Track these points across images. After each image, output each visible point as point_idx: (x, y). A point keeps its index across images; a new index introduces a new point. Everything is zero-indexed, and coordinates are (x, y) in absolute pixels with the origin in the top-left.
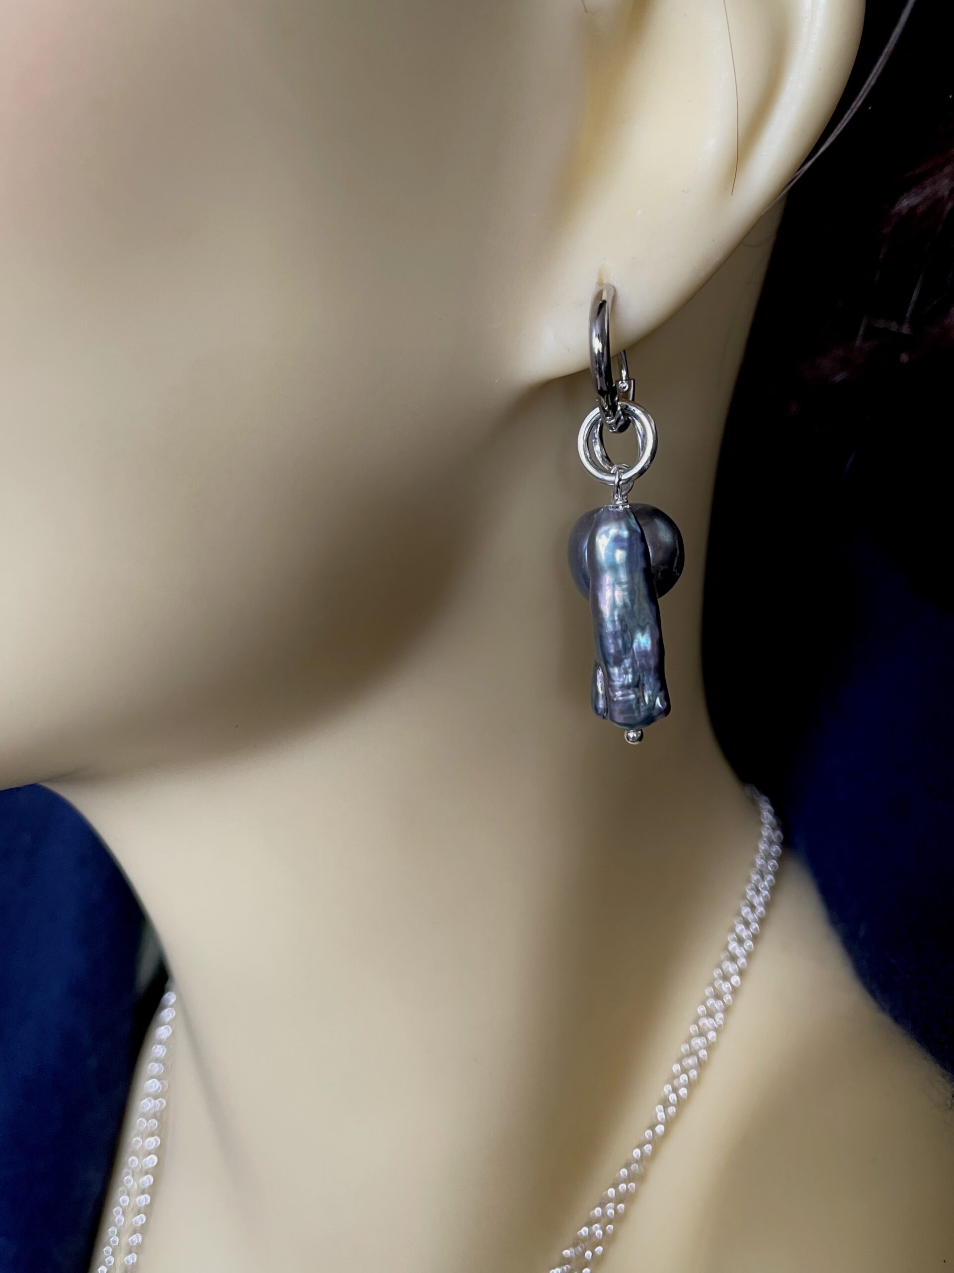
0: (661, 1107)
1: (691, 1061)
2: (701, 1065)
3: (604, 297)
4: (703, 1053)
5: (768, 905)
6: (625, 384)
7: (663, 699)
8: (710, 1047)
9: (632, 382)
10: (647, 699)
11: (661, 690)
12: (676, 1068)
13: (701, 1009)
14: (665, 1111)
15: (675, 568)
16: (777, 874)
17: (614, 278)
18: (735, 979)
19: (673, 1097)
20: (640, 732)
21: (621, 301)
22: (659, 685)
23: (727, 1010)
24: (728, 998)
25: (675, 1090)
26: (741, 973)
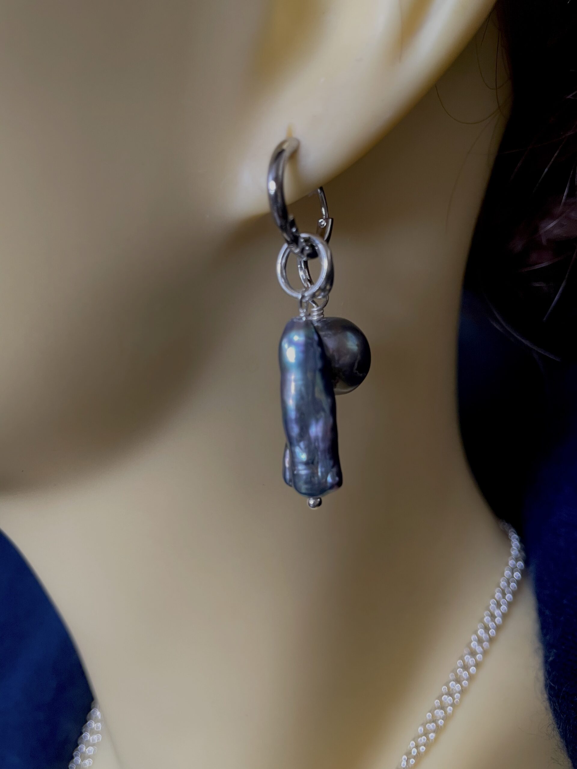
0: (405, 757)
1: (432, 726)
2: (438, 730)
3: (285, 147)
4: (441, 722)
5: (504, 616)
6: (324, 223)
7: (335, 474)
8: (446, 718)
9: (330, 220)
10: (320, 474)
11: (333, 467)
12: (421, 729)
13: (444, 689)
14: (407, 761)
15: (357, 370)
16: (515, 594)
17: (300, 133)
18: (473, 670)
19: (414, 751)
20: (319, 500)
21: (303, 151)
22: (331, 463)
23: (463, 692)
24: (465, 683)
25: (417, 747)
26: (477, 665)
